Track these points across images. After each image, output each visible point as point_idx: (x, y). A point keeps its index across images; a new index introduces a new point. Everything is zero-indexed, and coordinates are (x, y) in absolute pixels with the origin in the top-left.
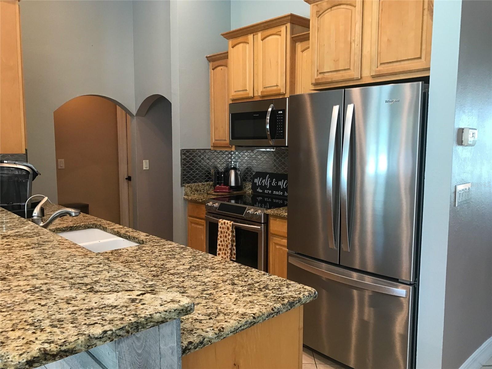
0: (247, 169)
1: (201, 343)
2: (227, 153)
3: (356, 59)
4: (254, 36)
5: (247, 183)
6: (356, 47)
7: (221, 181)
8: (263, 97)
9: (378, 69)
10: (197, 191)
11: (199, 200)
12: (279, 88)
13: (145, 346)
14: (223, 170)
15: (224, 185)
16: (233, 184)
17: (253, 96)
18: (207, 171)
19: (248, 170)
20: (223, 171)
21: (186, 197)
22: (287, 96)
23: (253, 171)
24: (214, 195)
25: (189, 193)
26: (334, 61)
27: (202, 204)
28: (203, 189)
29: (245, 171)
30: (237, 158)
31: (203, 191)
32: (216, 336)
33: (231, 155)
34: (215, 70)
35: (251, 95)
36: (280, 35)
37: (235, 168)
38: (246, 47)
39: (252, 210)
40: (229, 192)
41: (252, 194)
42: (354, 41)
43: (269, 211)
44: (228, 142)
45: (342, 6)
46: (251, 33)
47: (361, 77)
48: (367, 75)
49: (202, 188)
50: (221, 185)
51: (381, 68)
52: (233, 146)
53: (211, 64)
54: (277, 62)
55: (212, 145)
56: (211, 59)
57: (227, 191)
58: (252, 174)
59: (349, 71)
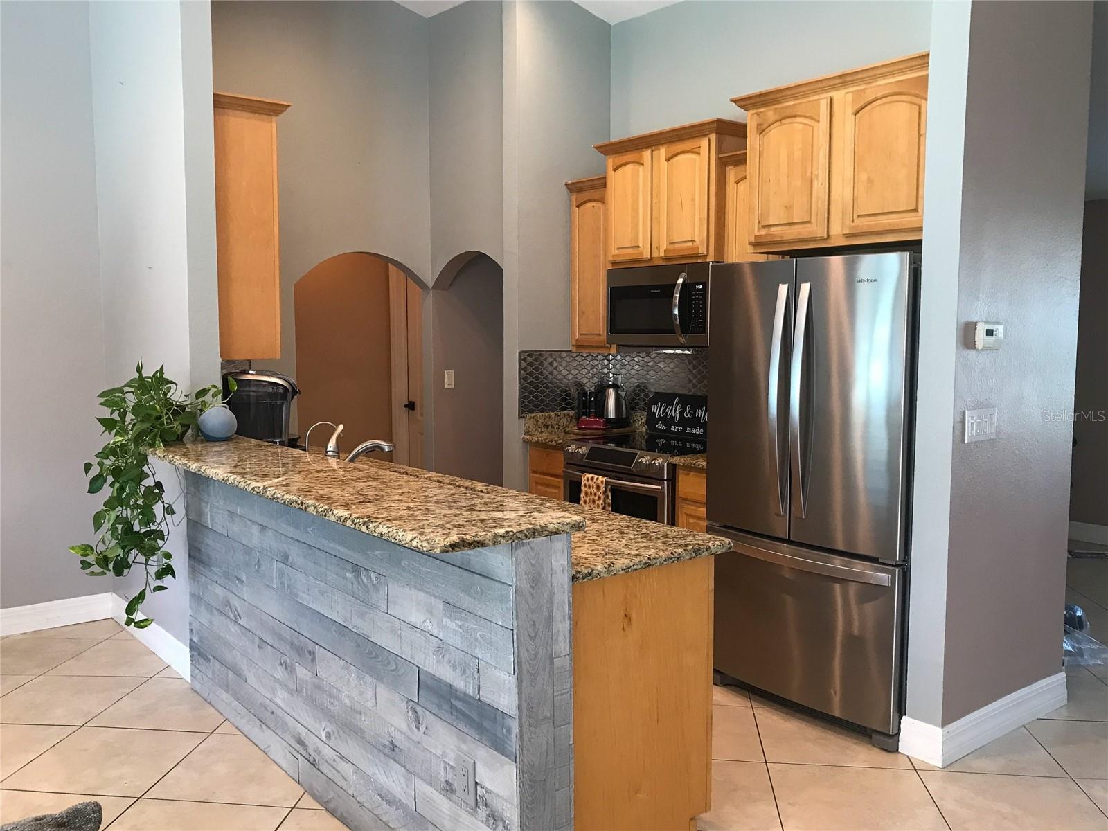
0: (638, 386)
1: (590, 574)
2: (600, 357)
3: (820, 205)
4: (654, 152)
5: (638, 414)
6: (819, 187)
7: (589, 410)
8: (667, 259)
9: (853, 224)
10: (547, 426)
11: (552, 441)
12: (695, 244)
13: (538, 558)
14: (593, 389)
15: (595, 417)
16: (612, 414)
17: (651, 258)
18: (564, 391)
19: (641, 389)
20: (593, 391)
21: (527, 437)
22: (711, 259)
23: (650, 391)
24: (577, 434)
25: (532, 430)
26: (786, 207)
27: (557, 450)
28: (557, 424)
29: (634, 390)
30: (618, 366)
31: (557, 426)
32: (605, 570)
33: (608, 360)
34: (582, 208)
35: (647, 255)
36: (699, 154)
37: (615, 386)
38: (638, 172)
39: (648, 458)
40: (604, 430)
41: (647, 433)
42: (817, 176)
43: (677, 460)
44: (603, 337)
45: (798, 119)
46: (647, 148)
47: (828, 236)
48: (837, 233)
49: (555, 422)
50: (589, 417)
51: (858, 222)
52: (612, 346)
53: (574, 197)
54: (693, 200)
55: (574, 344)
56: (573, 188)
57: (602, 427)
58: (647, 396)
59: (809, 225)
